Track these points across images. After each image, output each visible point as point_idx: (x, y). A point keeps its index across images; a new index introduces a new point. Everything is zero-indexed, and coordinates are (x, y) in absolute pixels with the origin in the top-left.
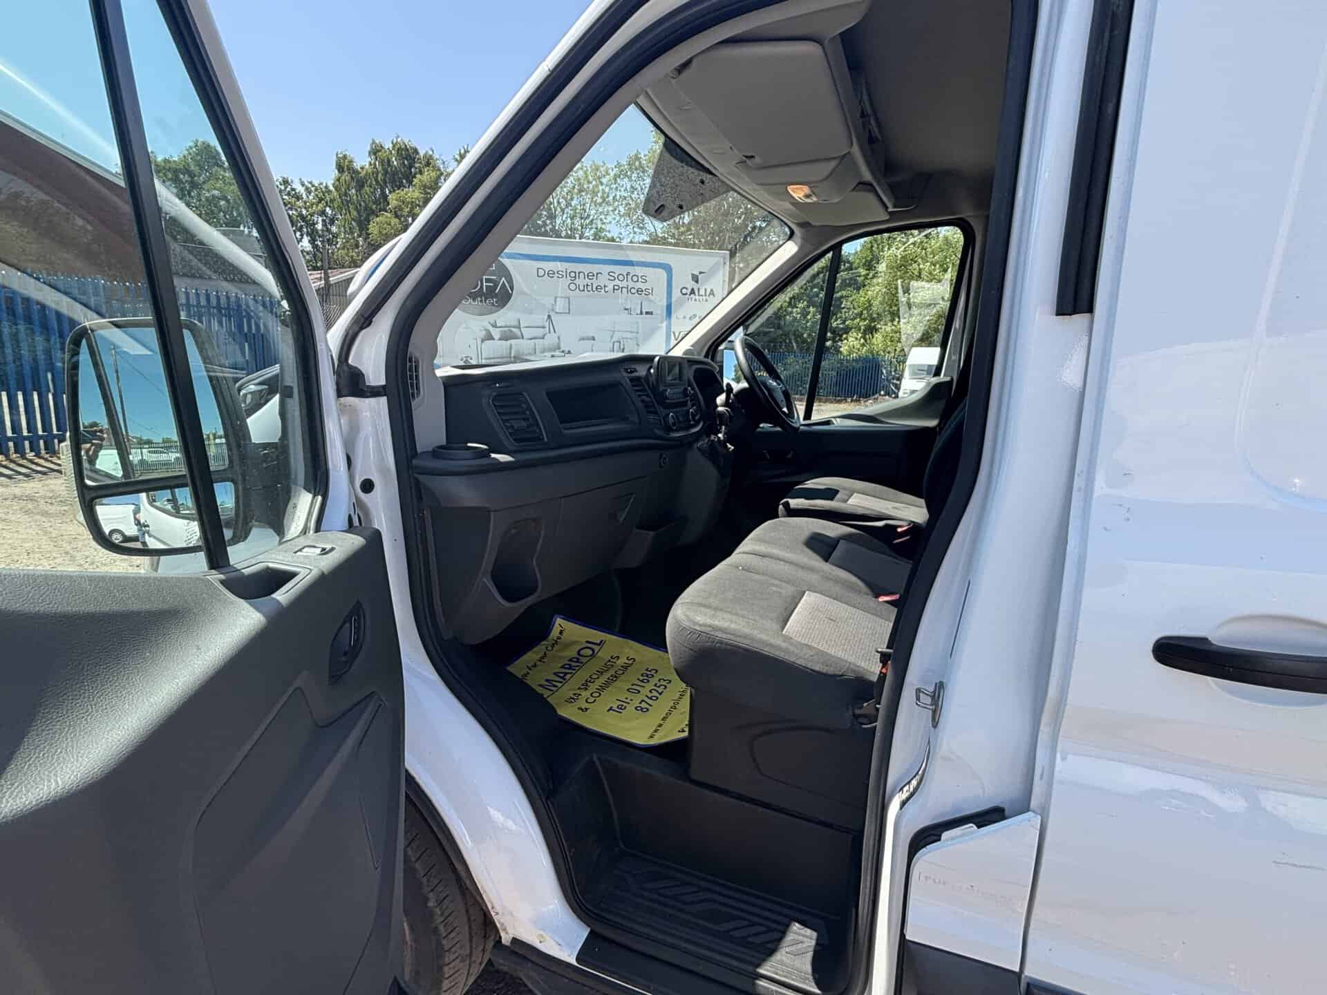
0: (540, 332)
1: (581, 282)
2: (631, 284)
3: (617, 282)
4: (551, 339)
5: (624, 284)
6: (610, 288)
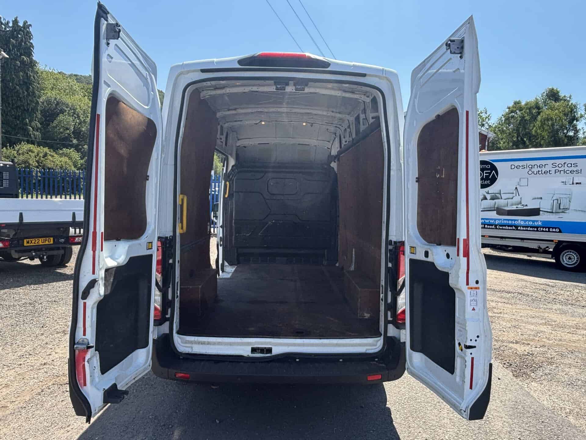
0: (511, 196)
1: (535, 170)
2: (566, 168)
3: (557, 168)
4: (517, 199)
5: (562, 169)
6: (553, 172)
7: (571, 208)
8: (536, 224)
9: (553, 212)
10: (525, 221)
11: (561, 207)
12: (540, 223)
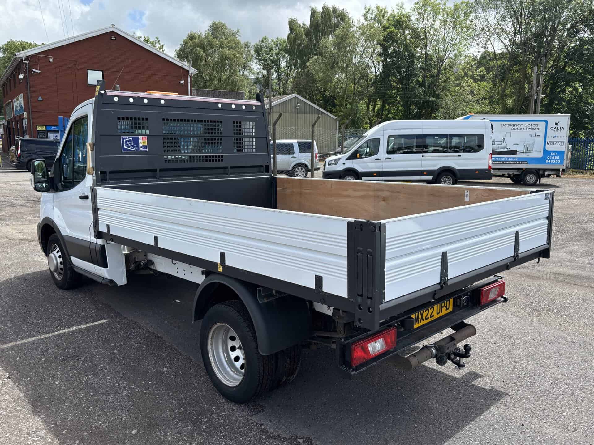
0: (501, 143)
1: (515, 127)
2: (532, 127)
3: (528, 127)
4: (504, 145)
5: (530, 127)
6: (525, 129)
7: (534, 150)
8: (514, 159)
9: (523, 152)
10: (508, 158)
11: (529, 149)
12: (516, 159)
